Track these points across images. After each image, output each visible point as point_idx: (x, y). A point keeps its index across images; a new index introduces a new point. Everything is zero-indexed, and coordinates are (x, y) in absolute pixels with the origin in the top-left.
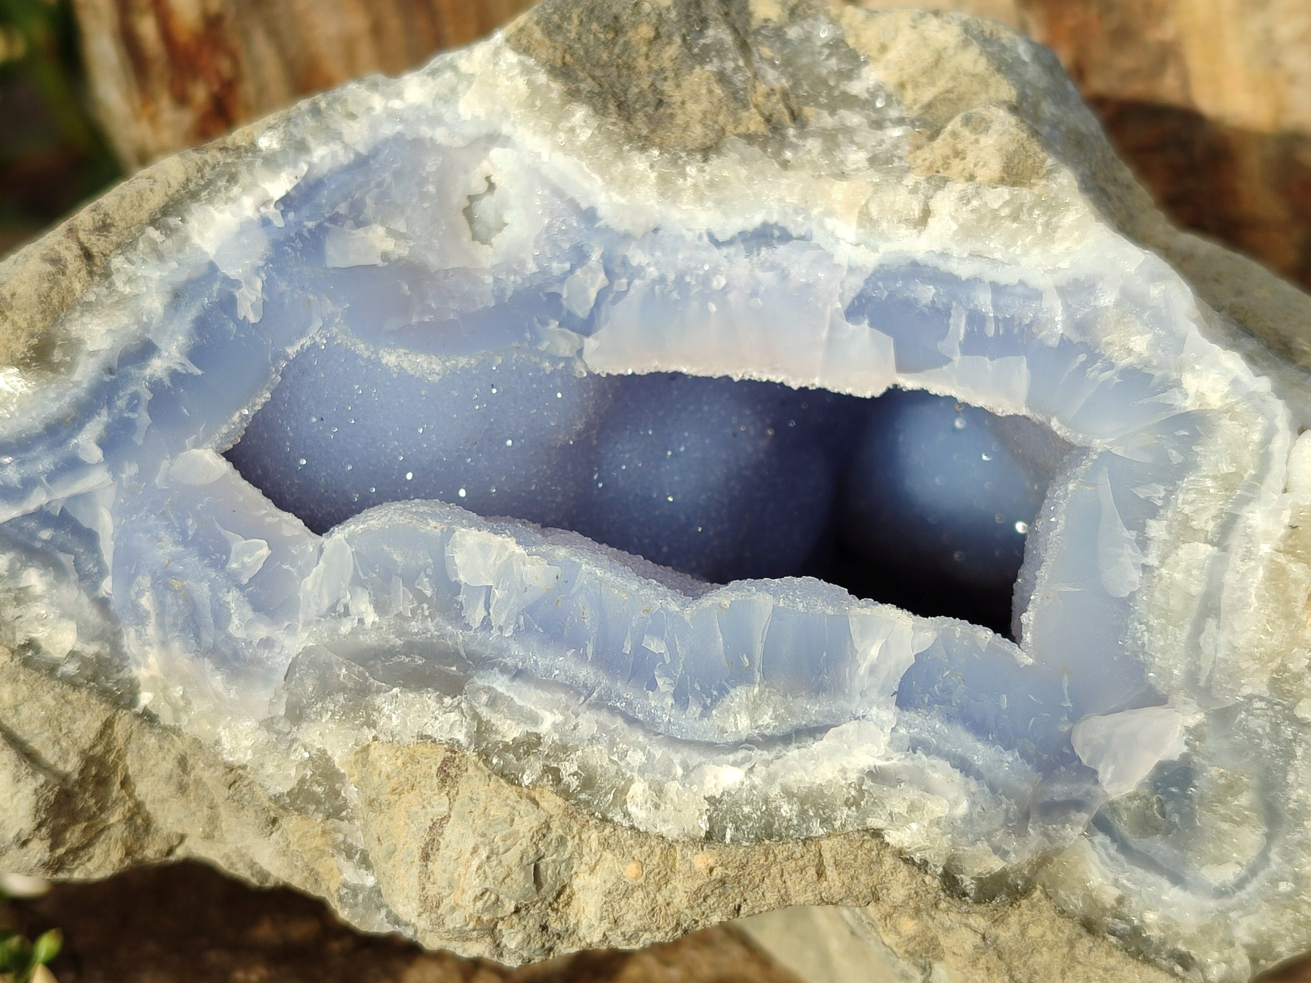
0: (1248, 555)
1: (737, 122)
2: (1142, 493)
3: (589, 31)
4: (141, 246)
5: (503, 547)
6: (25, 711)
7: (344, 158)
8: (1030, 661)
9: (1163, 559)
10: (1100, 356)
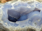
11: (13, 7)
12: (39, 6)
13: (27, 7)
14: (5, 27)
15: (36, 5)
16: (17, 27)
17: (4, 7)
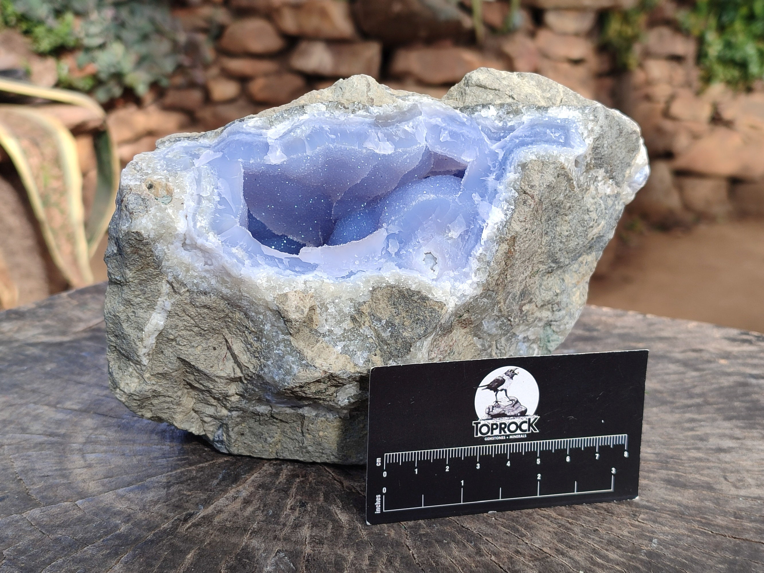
0: (192, 195)
1: (370, 306)
2: (223, 207)
3: (423, 316)
4: (513, 202)
5: (380, 150)
6: (485, 95)
7: (473, 252)
8: (239, 160)
9: (213, 191)
10: (244, 250)
11: (279, 153)
12: (452, 134)
13: (370, 145)
14: (234, 272)
15: (436, 130)
16: (304, 277)
17: (219, 155)
